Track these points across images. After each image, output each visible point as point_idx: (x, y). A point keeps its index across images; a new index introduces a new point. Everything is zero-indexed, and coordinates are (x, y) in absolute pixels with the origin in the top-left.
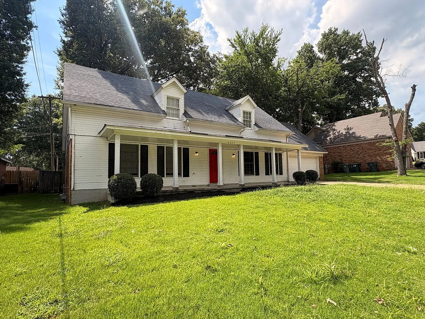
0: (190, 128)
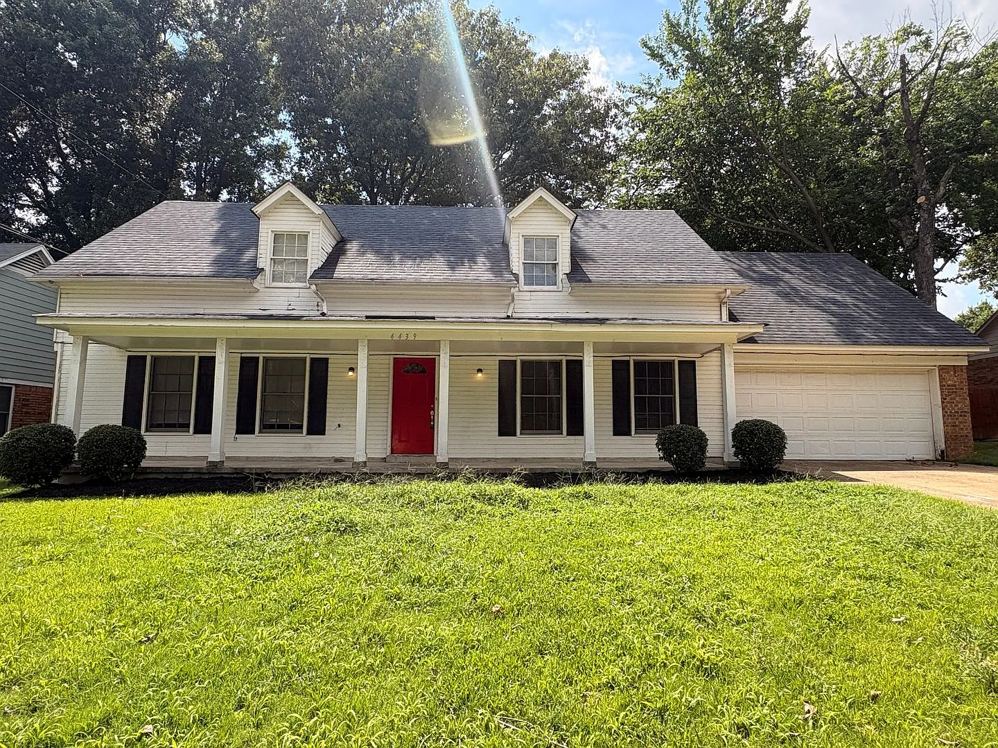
0: (329, 304)
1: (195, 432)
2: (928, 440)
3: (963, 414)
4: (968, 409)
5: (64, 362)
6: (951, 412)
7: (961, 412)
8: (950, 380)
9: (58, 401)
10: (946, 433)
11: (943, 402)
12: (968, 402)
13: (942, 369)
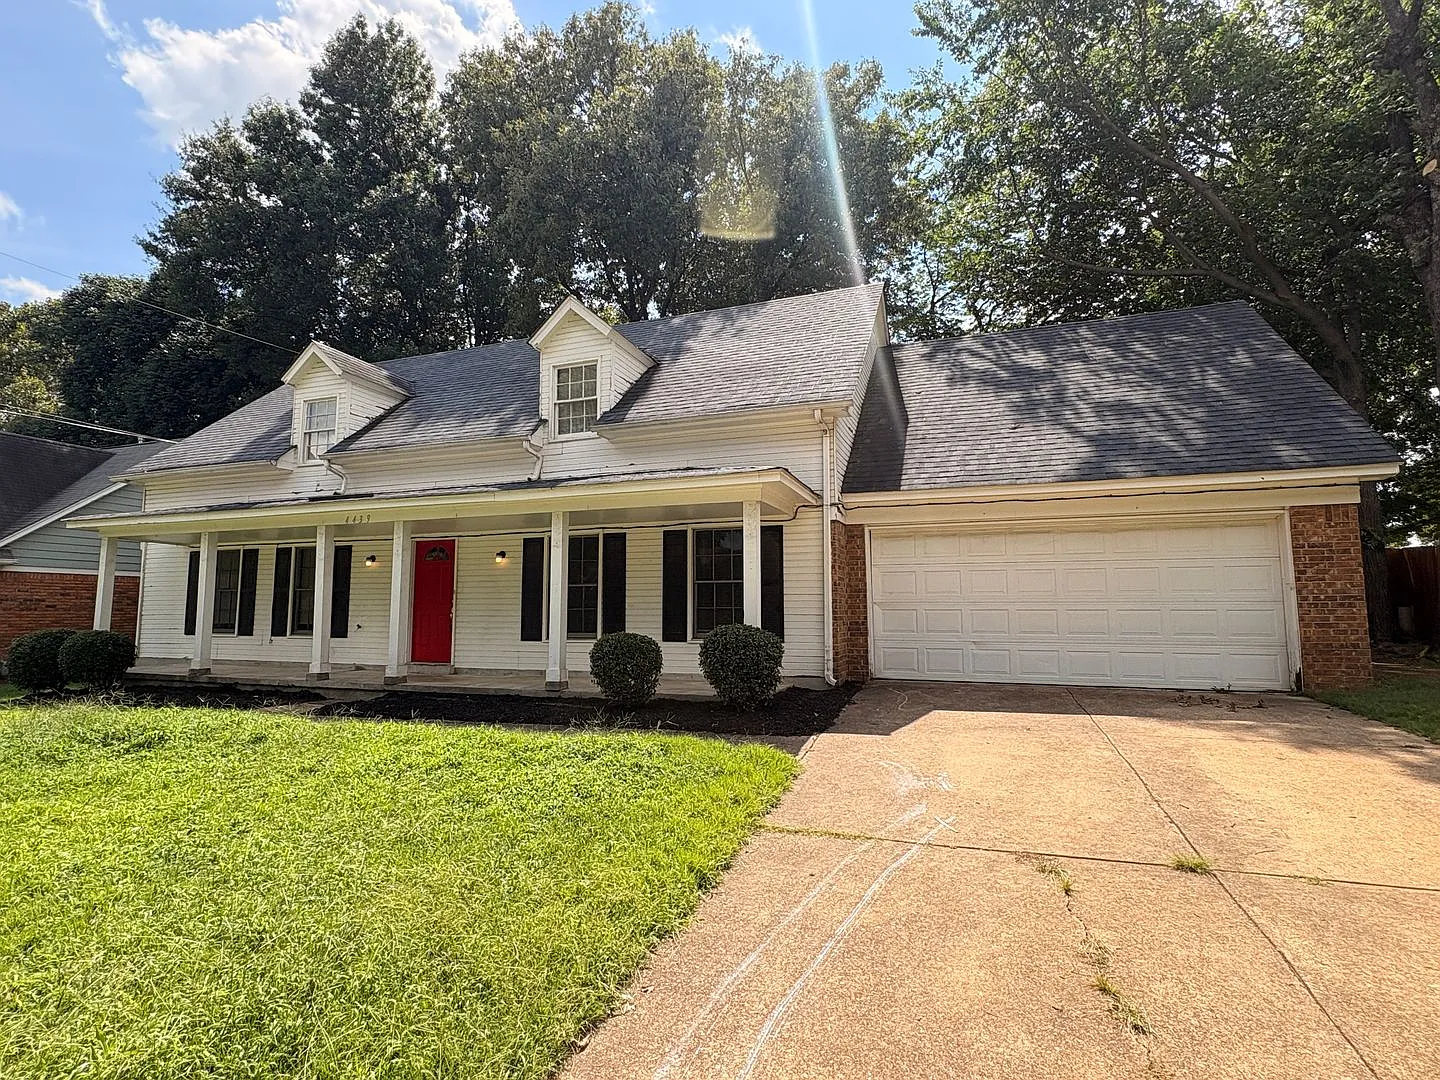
1: (239, 634)
2: (1273, 652)
3: (1347, 601)
4: (1359, 591)
5: (147, 562)
6: (1315, 598)
7: (1344, 598)
8: (1315, 534)
9: (142, 601)
10: (1305, 641)
11: (1298, 579)
12: (1359, 577)
13: (1297, 513)
